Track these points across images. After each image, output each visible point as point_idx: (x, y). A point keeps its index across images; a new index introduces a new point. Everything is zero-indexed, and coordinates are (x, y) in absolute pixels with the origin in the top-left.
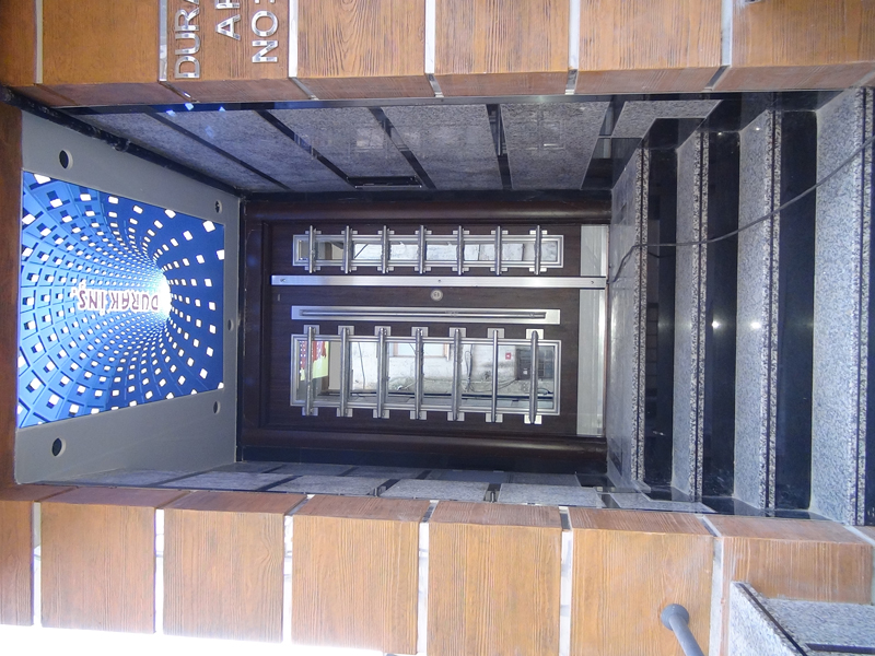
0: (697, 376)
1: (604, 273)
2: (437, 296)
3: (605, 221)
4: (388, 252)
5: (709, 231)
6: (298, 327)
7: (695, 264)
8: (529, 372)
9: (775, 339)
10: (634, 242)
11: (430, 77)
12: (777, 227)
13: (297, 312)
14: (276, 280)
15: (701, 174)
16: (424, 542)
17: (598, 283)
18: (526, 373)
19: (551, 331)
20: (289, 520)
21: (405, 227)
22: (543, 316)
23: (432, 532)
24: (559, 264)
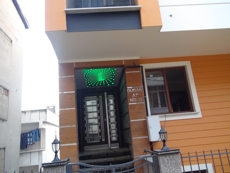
0: (96, 161)
1: (111, 148)
2: (105, 120)
3: (120, 147)
4: (112, 111)
5: (117, 160)
6: (98, 97)
7: (112, 159)
8: (91, 137)
9: (103, 170)
10: (115, 151)
11: (130, 121)
12: (117, 169)
13: (100, 97)
14: (105, 93)
15: (125, 158)
16: (73, 126)
17: (110, 147)
18: (91, 136)
19: (101, 140)
20: (75, 108)
21: (116, 113)
22: (103, 138)
23: (75, 127)
24: (112, 140)
